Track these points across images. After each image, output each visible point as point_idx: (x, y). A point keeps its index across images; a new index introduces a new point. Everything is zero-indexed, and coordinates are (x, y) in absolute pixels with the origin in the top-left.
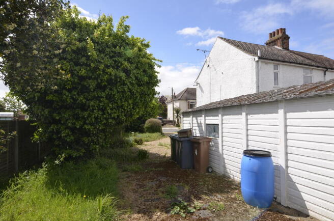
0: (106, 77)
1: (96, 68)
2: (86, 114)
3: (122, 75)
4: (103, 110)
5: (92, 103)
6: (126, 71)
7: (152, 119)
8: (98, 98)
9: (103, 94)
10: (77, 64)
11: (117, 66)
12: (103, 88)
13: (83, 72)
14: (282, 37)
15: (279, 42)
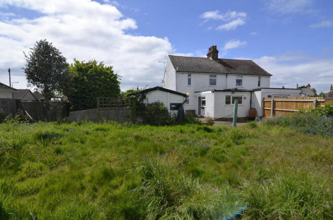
0: (91, 88)
1: (88, 85)
3: (97, 87)
4: (92, 99)
6: (100, 85)
8: (89, 95)
10: (82, 84)
11: (96, 84)
12: (91, 92)
13: (84, 87)
14: (214, 52)
15: (212, 54)
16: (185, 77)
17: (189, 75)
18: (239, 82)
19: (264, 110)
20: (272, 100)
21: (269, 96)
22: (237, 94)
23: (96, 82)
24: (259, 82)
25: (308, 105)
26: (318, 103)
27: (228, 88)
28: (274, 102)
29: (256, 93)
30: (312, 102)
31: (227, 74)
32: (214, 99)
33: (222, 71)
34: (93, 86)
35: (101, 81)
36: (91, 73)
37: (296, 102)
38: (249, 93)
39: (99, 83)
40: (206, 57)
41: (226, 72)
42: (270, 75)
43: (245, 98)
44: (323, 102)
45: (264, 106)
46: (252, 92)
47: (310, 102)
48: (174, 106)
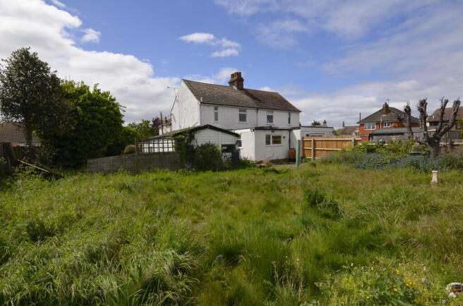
0: (88, 124)
1: (83, 120)
2: (78, 142)
3: (98, 123)
5: (82, 137)
6: (99, 119)
7: (132, 146)
9: (88, 132)
11: (94, 118)
12: (88, 129)
14: (237, 80)
15: (235, 83)
16: (210, 110)
17: (216, 109)
18: (270, 118)
19: (304, 150)
20: (312, 139)
21: (307, 135)
22: (277, 133)
23: (93, 115)
24: (289, 119)
25: (347, 144)
26: (356, 142)
27: (259, 126)
28: (314, 141)
29: (294, 131)
30: (350, 141)
31: (258, 109)
32: (254, 139)
33: (251, 105)
34: (90, 121)
35: (101, 113)
36: (84, 100)
37: (336, 141)
38: (288, 131)
39: (99, 116)
40: (228, 85)
41: (256, 106)
42: (298, 111)
43: (284, 137)
44: (360, 141)
45: (304, 146)
46: (290, 130)
47: (348, 141)
48: (226, 148)
